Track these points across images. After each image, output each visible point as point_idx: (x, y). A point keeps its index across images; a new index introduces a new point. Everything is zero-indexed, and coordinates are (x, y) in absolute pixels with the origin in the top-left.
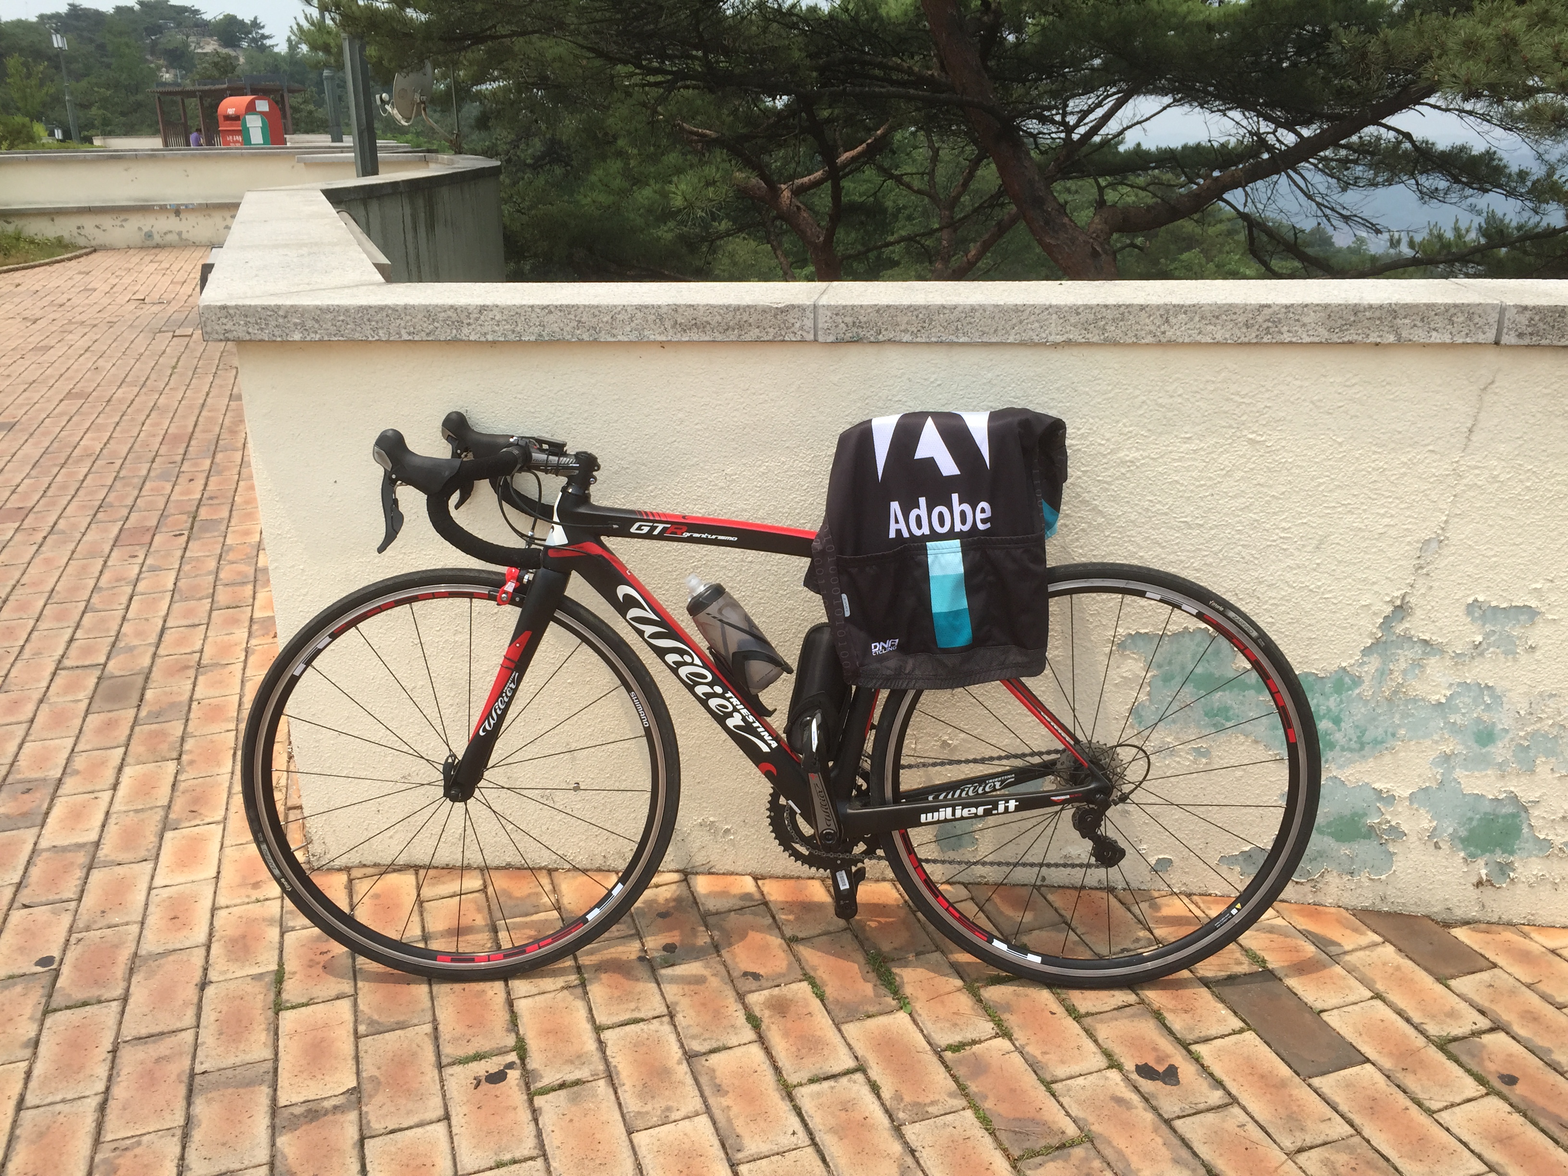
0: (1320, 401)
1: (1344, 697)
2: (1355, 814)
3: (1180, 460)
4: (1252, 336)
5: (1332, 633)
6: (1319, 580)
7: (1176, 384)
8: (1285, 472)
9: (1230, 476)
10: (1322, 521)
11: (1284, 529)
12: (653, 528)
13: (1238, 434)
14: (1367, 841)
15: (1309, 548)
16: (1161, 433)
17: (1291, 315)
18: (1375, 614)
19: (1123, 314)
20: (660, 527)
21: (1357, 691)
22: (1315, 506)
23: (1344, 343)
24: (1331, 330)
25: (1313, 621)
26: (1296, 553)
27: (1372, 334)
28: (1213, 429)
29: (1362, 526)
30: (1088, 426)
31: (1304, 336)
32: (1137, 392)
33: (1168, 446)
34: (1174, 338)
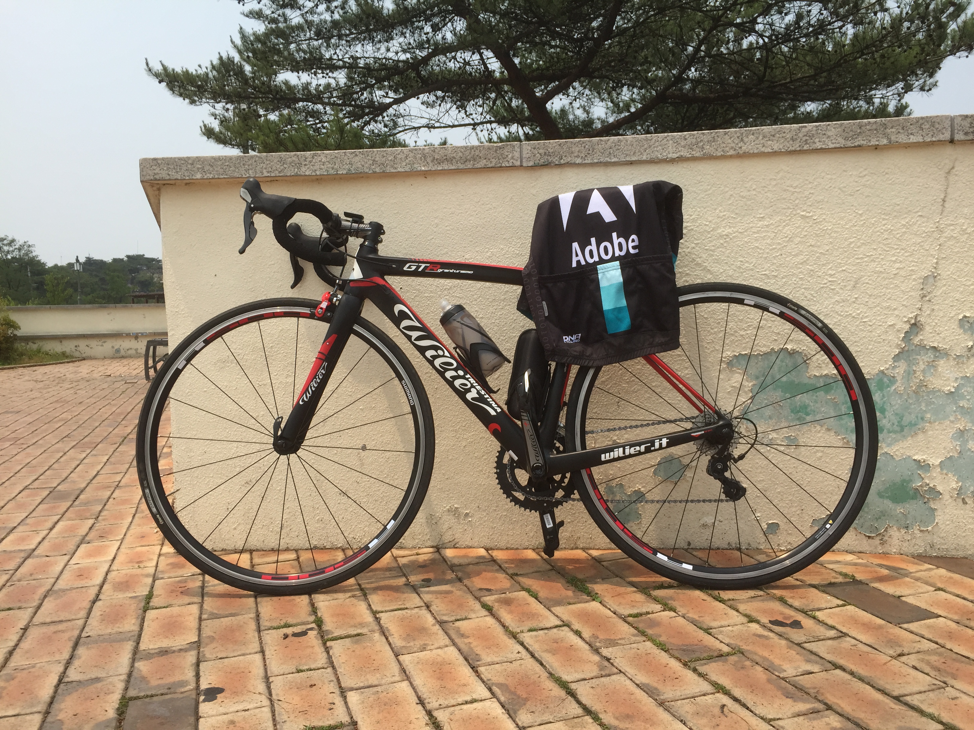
0: (845, 187)
1: (885, 392)
2: (904, 481)
3: (758, 232)
4: (796, 146)
5: (870, 347)
6: (858, 309)
7: (750, 183)
8: (827, 236)
9: (792, 241)
10: (855, 268)
11: (831, 275)
12: (419, 267)
13: (794, 213)
14: (915, 501)
15: (849, 288)
16: (744, 216)
17: (820, 131)
18: (898, 331)
19: (714, 138)
20: (423, 266)
21: (894, 388)
22: (849, 258)
23: (855, 147)
24: (846, 139)
25: (857, 339)
26: (841, 291)
27: (872, 140)
28: (778, 210)
29: (881, 270)
30: (696, 213)
31: (830, 144)
32: (727, 189)
33: (749, 223)
34: (747, 150)
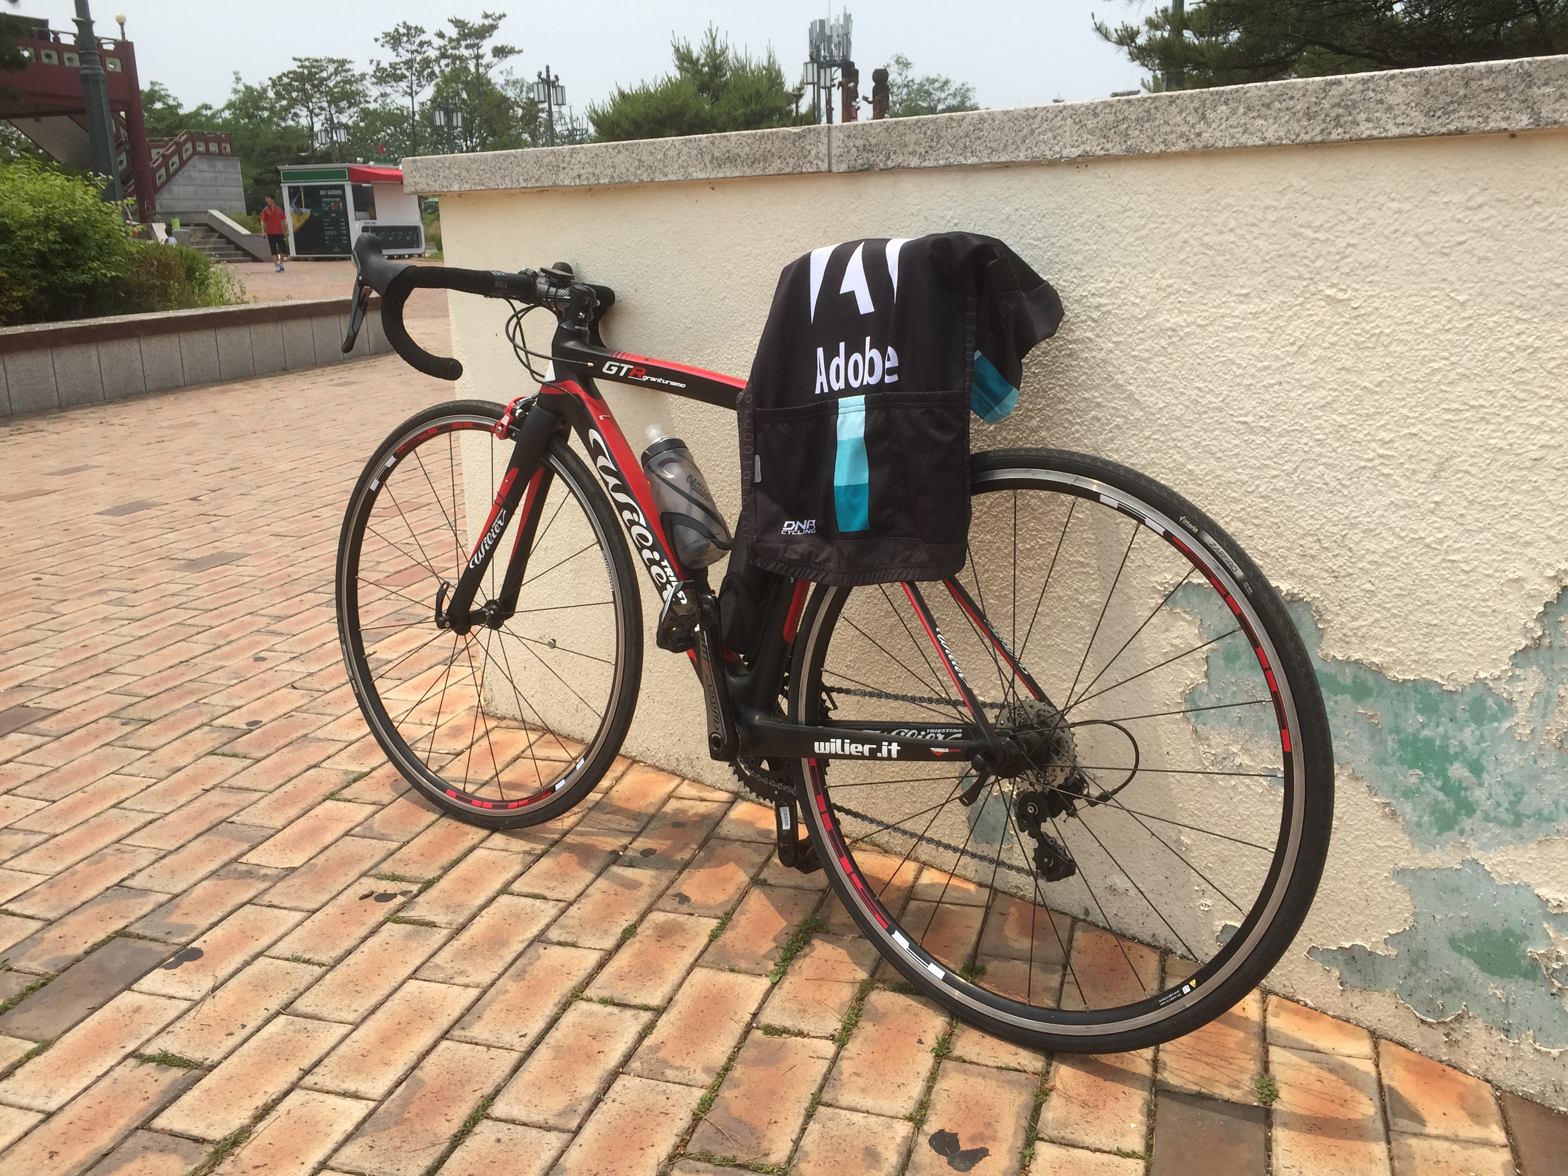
0: (1430, 233)
1: (1487, 728)
2: (1509, 932)
3: (1235, 328)
4: (1314, 134)
5: (1462, 621)
6: (1440, 530)
7: (1226, 214)
8: (1380, 350)
9: (1304, 355)
10: (1439, 432)
11: (1384, 443)
12: (620, 369)
13: (1312, 288)
14: (1531, 984)
15: (1422, 477)
16: (1209, 288)
17: (1371, 94)
19: (1148, 111)
20: (626, 367)
21: (1506, 725)
22: (1429, 408)
23: (1450, 134)
24: (1430, 113)
25: (1433, 598)
26: (1404, 483)
27: (1494, 116)
28: (1278, 281)
29: (1503, 444)
30: (1118, 278)
31: (1390, 126)
32: (1178, 227)
33: (1219, 306)
34: (1211, 141)
